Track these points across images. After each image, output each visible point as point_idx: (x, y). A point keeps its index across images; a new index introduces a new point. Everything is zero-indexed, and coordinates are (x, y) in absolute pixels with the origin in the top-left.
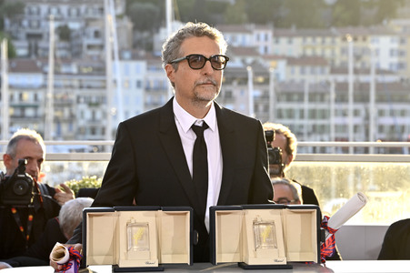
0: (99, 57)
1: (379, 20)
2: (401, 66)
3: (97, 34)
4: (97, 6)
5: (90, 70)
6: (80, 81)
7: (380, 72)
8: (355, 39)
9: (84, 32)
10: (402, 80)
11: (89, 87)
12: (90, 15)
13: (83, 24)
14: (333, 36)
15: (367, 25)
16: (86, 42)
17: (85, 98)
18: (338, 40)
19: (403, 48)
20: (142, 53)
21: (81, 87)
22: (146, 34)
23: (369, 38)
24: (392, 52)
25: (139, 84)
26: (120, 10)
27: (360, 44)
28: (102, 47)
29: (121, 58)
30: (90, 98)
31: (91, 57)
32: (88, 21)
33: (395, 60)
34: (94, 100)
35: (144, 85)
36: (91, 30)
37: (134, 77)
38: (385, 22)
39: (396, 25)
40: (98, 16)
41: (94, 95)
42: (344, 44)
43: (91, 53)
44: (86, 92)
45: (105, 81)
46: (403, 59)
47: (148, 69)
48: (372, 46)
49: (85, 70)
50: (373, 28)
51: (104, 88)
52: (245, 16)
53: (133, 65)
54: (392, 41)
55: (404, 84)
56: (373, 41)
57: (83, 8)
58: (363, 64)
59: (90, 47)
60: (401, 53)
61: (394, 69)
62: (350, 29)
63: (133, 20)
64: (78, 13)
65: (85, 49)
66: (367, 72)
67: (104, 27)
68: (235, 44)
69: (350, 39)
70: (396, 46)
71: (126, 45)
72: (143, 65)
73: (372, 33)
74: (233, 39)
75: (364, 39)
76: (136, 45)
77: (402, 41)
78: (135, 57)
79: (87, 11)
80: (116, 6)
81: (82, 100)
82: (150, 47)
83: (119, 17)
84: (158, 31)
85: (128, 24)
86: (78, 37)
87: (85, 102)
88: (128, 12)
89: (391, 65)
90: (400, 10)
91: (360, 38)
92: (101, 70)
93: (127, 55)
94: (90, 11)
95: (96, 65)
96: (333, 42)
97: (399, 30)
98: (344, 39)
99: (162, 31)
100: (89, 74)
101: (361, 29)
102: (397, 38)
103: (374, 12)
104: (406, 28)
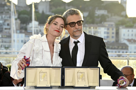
0: (9, 32)
1: (101, 22)
2: (108, 37)
3: (8, 25)
4: (8, 16)
5: (5, 36)
6: (2, 40)
8: (94, 28)
9: (4, 24)
10: (108, 42)
11: (5, 42)
12: (6, 18)
13: (3, 21)
14: (86, 27)
15: (97, 24)
16: (4, 27)
17: (4, 46)
18: (88, 28)
19: (108, 31)
20: (23, 31)
21: (2, 42)
22: (25, 25)
23: (98, 28)
24: (105, 33)
25: (22, 41)
26: (16, 17)
27: (95, 30)
28: (10, 29)
29: (16, 33)
30: (6, 45)
31: (6, 32)
32: (5, 21)
33: (106, 35)
34: (7, 46)
35: (24, 41)
36: (6, 23)
37: (20, 39)
38: (103, 23)
40: (9, 19)
41: (7, 45)
42: (90, 30)
43: (6, 31)
44: (4, 44)
45: (11, 40)
46: (108, 35)
47: (25, 36)
48: (99, 30)
49: (4, 36)
50: (99, 24)
51: (10, 42)
53: (20, 35)
54: (105, 29)
55: (109, 43)
56: (99, 29)
57: (3, 16)
59: (6, 29)
60: (108, 33)
61: (106, 38)
62: (91, 25)
63: (20, 20)
64: (2, 18)
65: (4, 29)
67: (11, 22)
69: (92, 28)
70: (106, 30)
71: (18, 28)
72: (23, 35)
73: (99, 26)
75: (96, 28)
76: (21, 28)
77: (108, 29)
78: (21, 32)
79: (5, 17)
80: (15, 15)
81: (3, 46)
82: (26, 29)
83: (16, 19)
84: (29, 24)
85: (19, 21)
86: (2, 25)
87: (4, 47)
88: (19, 18)
89: (105, 37)
90: (107, 19)
91: (95, 28)
92: (9, 36)
93: (18, 32)
94: (6, 17)
95: (8, 35)
96: (86, 29)
97: (107, 25)
98: (90, 28)
99: (30, 24)
100: (5, 38)
101: (95, 25)
102: (106, 28)
103: (99, 19)
104: (109, 25)
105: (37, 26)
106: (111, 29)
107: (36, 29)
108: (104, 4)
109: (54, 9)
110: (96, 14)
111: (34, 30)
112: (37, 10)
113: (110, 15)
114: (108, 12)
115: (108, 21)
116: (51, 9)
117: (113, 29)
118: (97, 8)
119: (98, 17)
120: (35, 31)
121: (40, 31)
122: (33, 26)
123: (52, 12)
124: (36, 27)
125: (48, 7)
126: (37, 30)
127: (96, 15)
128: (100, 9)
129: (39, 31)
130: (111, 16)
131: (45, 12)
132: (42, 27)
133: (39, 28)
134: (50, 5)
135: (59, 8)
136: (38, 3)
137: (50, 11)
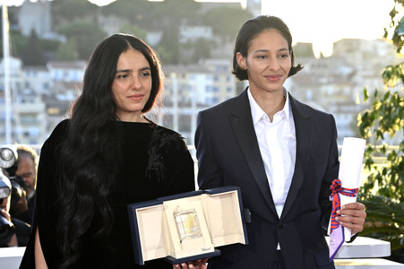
1: (195, 60)
7: (199, 105)
8: (177, 76)
15: (186, 64)
19: (217, 84)
23: (188, 76)
24: (207, 88)
27: (182, 81)
33: (210, 95)
38: (201, 62)
39: (210, 64)
42: (168, 81)
48: (191, 82)
50: (191, 67)
52: (76, 54)
54: (208, 78)
56: (191, 78)
58: (183, 98)
60: (215, 90)
61: (210, 102)
62: (171, 67)
66: (189, 105)
68: (68, 79)
69: (173, 75)
70: (211, 82)
73: (192, 71)
74: (66, 75)
75: (184, 76)
77: (216, 79)
89: (207, 99)
90: (213, 52)
91: (181, 76)
97: (213, 69)
101: (181, 67)
102: (211, 76)
103: (191, 53)
104: (218, 67)
105: (19, 72)
106: (223, 79)
107: (14, 80)
108: (203, 11)
109: (65, 24)
110: (182, 37)
111: (10, 84)
112: (15, 28)
113: (218, 40)
114: (215, 32)
115: (216, 57)
116: (55, 23)
117: (228, 79)
118: (184, 21)
119: (188, 45)
120: (14, 86)
121: (27, 85)
122: (7, 72)
123: (60, 33)
124: (17, 76)
125: (48, 19)
126: (18, 84)
127: (183, 41)
128: (193, 23)
129: (22, 86)
130: (224, 42)
131: (38, 31)
132: (32, 74)
133: (24, 77)
134: (54, 14)
135: (78, 21)
136: (19, 8)
137: (53, 30)
